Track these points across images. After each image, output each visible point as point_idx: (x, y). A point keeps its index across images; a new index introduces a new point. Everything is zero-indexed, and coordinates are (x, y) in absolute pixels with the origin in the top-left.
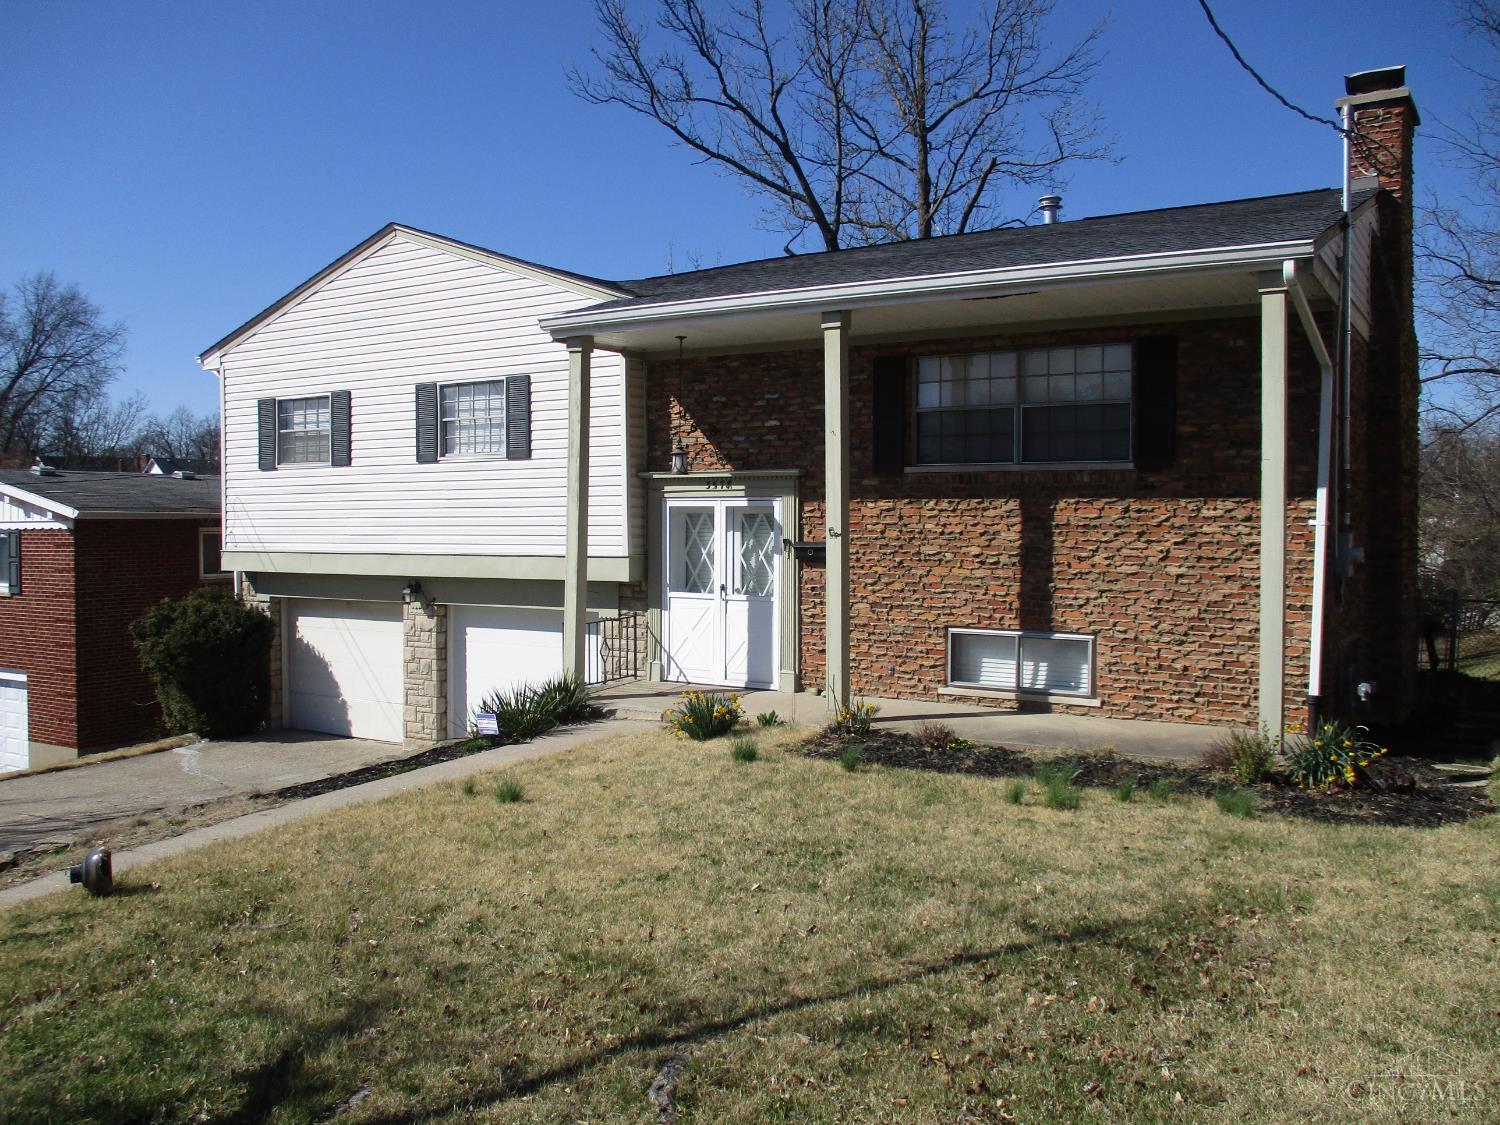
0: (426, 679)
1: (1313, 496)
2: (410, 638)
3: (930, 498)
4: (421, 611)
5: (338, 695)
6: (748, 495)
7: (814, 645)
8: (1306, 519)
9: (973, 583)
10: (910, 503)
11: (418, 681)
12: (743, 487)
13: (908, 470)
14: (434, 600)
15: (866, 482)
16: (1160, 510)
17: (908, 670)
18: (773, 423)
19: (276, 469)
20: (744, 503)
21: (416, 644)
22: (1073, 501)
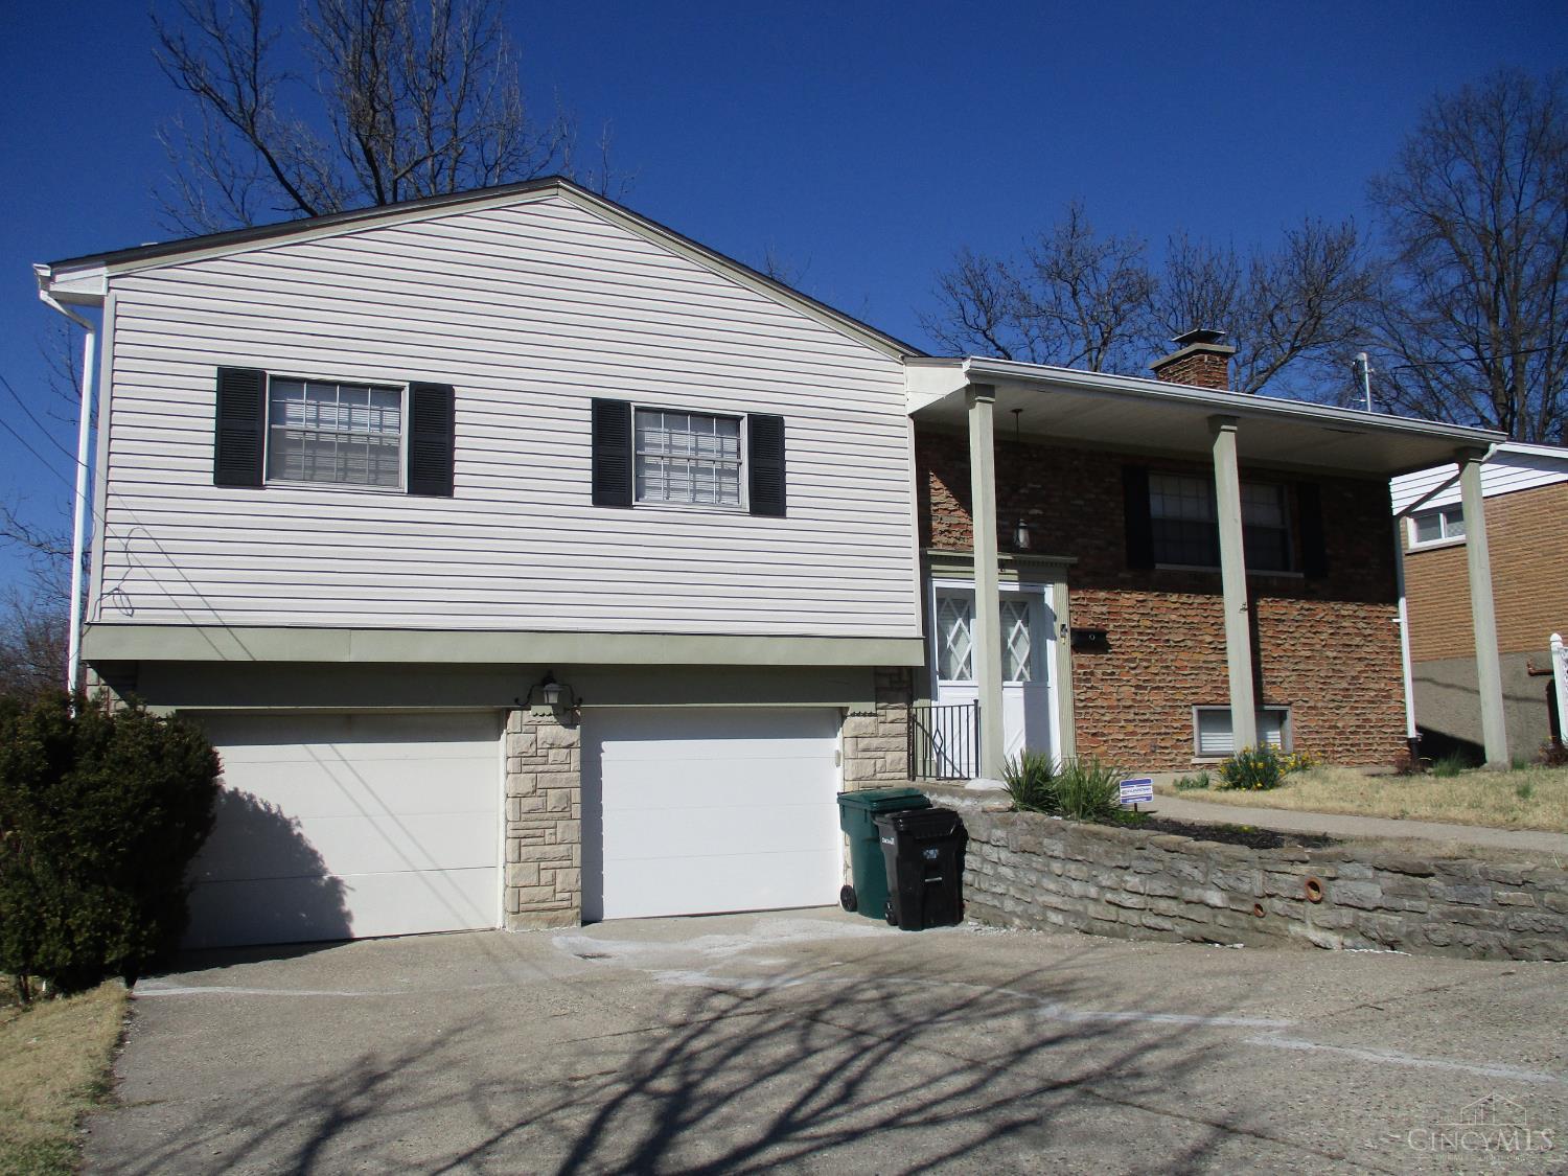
0: (562, 819)
1: (1395, 603)
2: (524, 760)
3: (1174, 592)
4: (552, 718)
5: (319, 872)
6: (1021, 580)
7: (1087, 728)
8: (1391, 618)
9: (1210, 666)
10: (1158, 596)
11: (545, 824)
12: (1015, 571)
13: (1158, 566)
14: (581, 701)
15: (1121, 575)
16: (1322, 610)
17: (1168, 745)
18: (1036, 512)
19: (260, 486)
20: (1015, 587)
21: (540, 768)
22: (1269, 600)
